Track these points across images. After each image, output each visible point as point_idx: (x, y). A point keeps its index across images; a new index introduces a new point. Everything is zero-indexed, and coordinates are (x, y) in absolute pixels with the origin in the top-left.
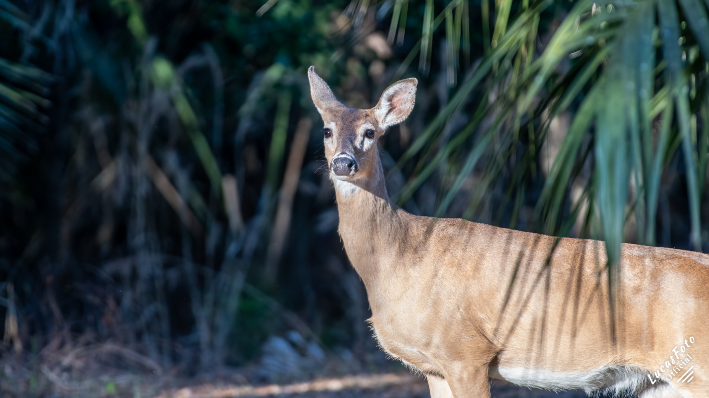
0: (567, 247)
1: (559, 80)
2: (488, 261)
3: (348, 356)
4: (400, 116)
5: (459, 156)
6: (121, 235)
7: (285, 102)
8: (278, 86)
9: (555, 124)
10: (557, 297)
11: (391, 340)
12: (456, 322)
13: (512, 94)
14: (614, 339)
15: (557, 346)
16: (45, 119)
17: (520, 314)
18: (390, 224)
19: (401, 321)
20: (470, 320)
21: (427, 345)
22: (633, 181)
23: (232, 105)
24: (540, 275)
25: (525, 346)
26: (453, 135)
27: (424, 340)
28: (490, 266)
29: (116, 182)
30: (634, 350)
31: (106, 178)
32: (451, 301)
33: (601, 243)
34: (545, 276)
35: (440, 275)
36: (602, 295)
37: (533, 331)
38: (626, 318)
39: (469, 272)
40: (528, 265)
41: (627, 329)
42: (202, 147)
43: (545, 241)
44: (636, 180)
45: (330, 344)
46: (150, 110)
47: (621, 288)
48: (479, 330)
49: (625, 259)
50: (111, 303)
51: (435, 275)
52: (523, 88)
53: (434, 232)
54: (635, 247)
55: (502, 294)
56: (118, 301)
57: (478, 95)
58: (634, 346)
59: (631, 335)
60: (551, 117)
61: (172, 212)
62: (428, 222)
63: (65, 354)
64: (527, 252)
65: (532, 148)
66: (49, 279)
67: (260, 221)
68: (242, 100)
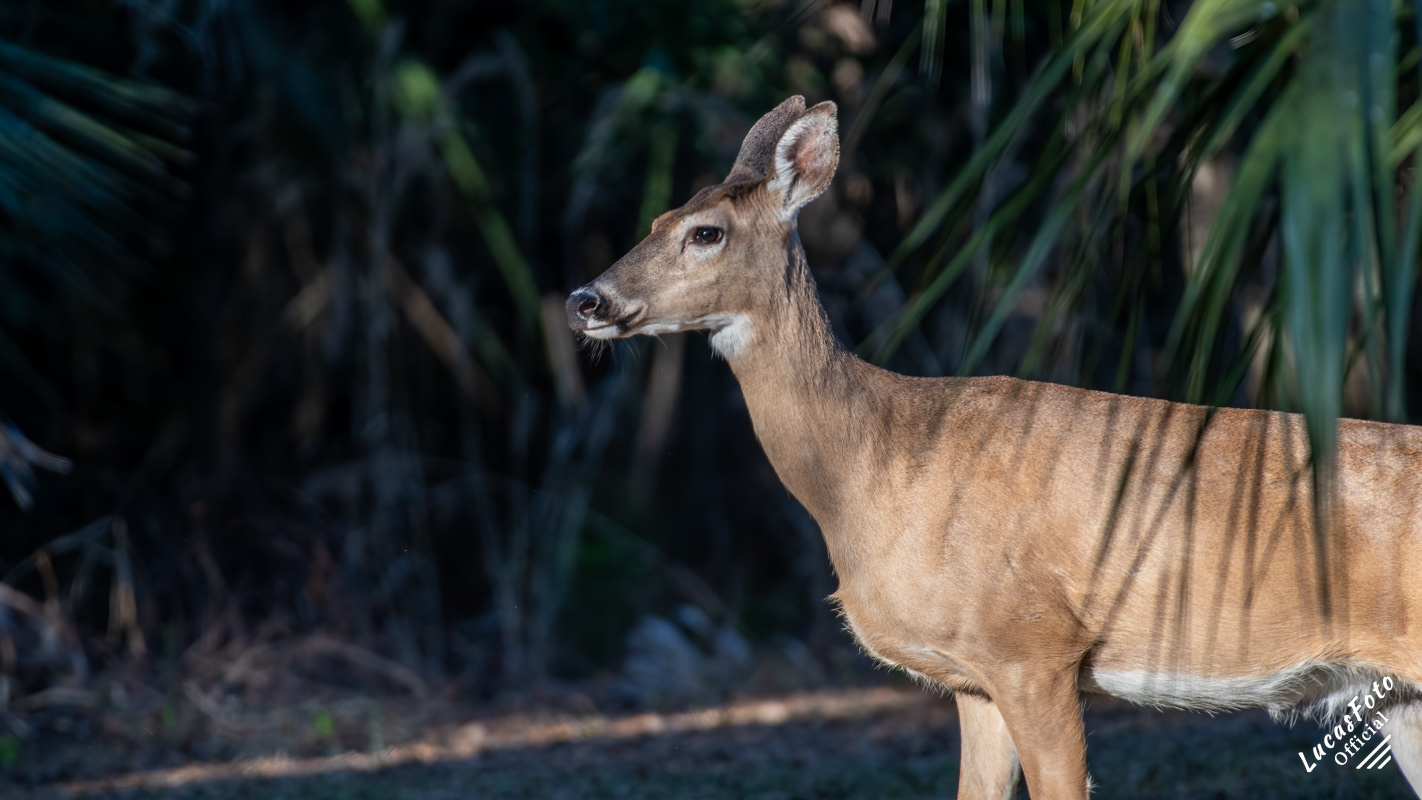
0: (1230, 427)
1: (1209, 91)
3: (798, 654)
4: (816, 183)
5: (1010, 246)
6: (340, 418)
7: (665, 147)
8: (650, 113)
9: (1204, 177)
10: (1208, 531)
11: (879, 634)
12: (1005, 588)
13: (1115, 119)
14: (1326, 610)
15: (1213, 628)
16: (183, 188)
17: (1135, 567)
19: (894, 595)
20: (1034, 581)
21: (951, 637)
22: (1361, 291)
23: (557, 152)
24: (1173, 487)
25: (1147, 627)
26: (1000, 204)
27: (943, 629)
28: (1066, 472)
30: (1365, 633)
31: (309, 305)
32: (991, 547)
33: (1296, 419)
35: (965, 499)
36: (1299, 524)
37: (1162, 597)
39: (1023, 487)
40: (1151, 465)
41: (1351, 591)
42: (500, 239)
43: (1184, 414)
44: (1366, 288)
45: (761, 630)
46: (392, 165)
47: (1338, 509)
48: (1052, 601)
49: (1343, 452)
50: (322, 555)
51: (956, 498)
52: (1136, 105)
54: (1361, 426)
56: (336, 551)
57: (1047, 119)
58: (1366, 625)
59: (1358, 604)
60: (1194, 161)
61: (440, 369)
63: (231, 659)
65: (1154, 230)
66: (197, 509)
68: (579, 143)
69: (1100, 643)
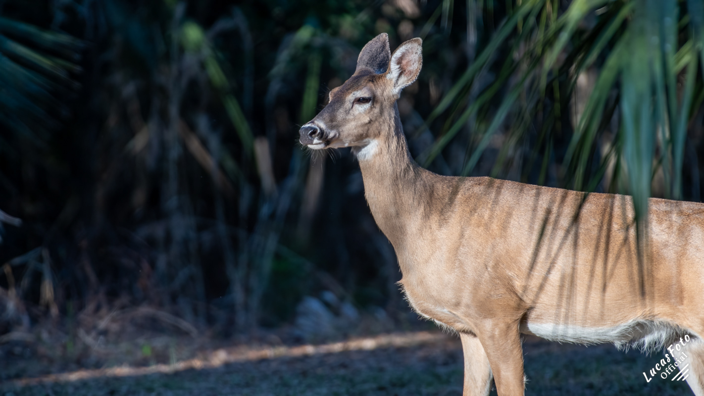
0: (595, 202)
1: (585, 36)
2: (515, 220)
3: (382, 315)
4: (410, 77)
5: (486, 113)
6: (155, 198)
7: (315, 64)
8: (308, 47)
9: (583, 79)
10: (585, 254)
11: (422, 302)
12: (485, 281)
13: (539, 50)
14: (643, 293)
15: (587, 302)
16: (77, 85)
17: (549, 271)
18: (413, 189)
19: (430, 283)
20: (499, 278)
21: (457, 305)
22: (660, 135)
23: (262, 68)
24: (568, 232)
26: (482, 93)
27: (454, 301)
28: (516, 224)
29: (148, 146)
30: (663, 304)
31: (139, 142)
32: (479, 261)
33: (628, 198)
34: (572, 233)
35: (466, 236)
36: (630, 250)
37: (562, 287)
38: (655, 274)
39: (495, 231)
40: (556, 222)
41: (656, 284)
42: (233, 110)
43: (573, 196)
44: (663, 133)
45: (363, 303)
46: (180, 73)
47: (649, 243)
48: (508, 288)
49: (652, 215)
50: (146, 266)
51: (462, 236)
52: (549, 43)
53: (459, 193)
54: (662, 202)
55: (530, 251)
56: (153, 265)
57: (505, 51)
58: (663, 300)
59: (659, 290)
60: (577, 71)
61: (204, 173)
62: (454, 183)
63: (101, 318)
64: (555, 209)
65: (557, 106)
66: (84, 243)
67: (292, 182)
68: (272, 62)
69: (531, 309)
